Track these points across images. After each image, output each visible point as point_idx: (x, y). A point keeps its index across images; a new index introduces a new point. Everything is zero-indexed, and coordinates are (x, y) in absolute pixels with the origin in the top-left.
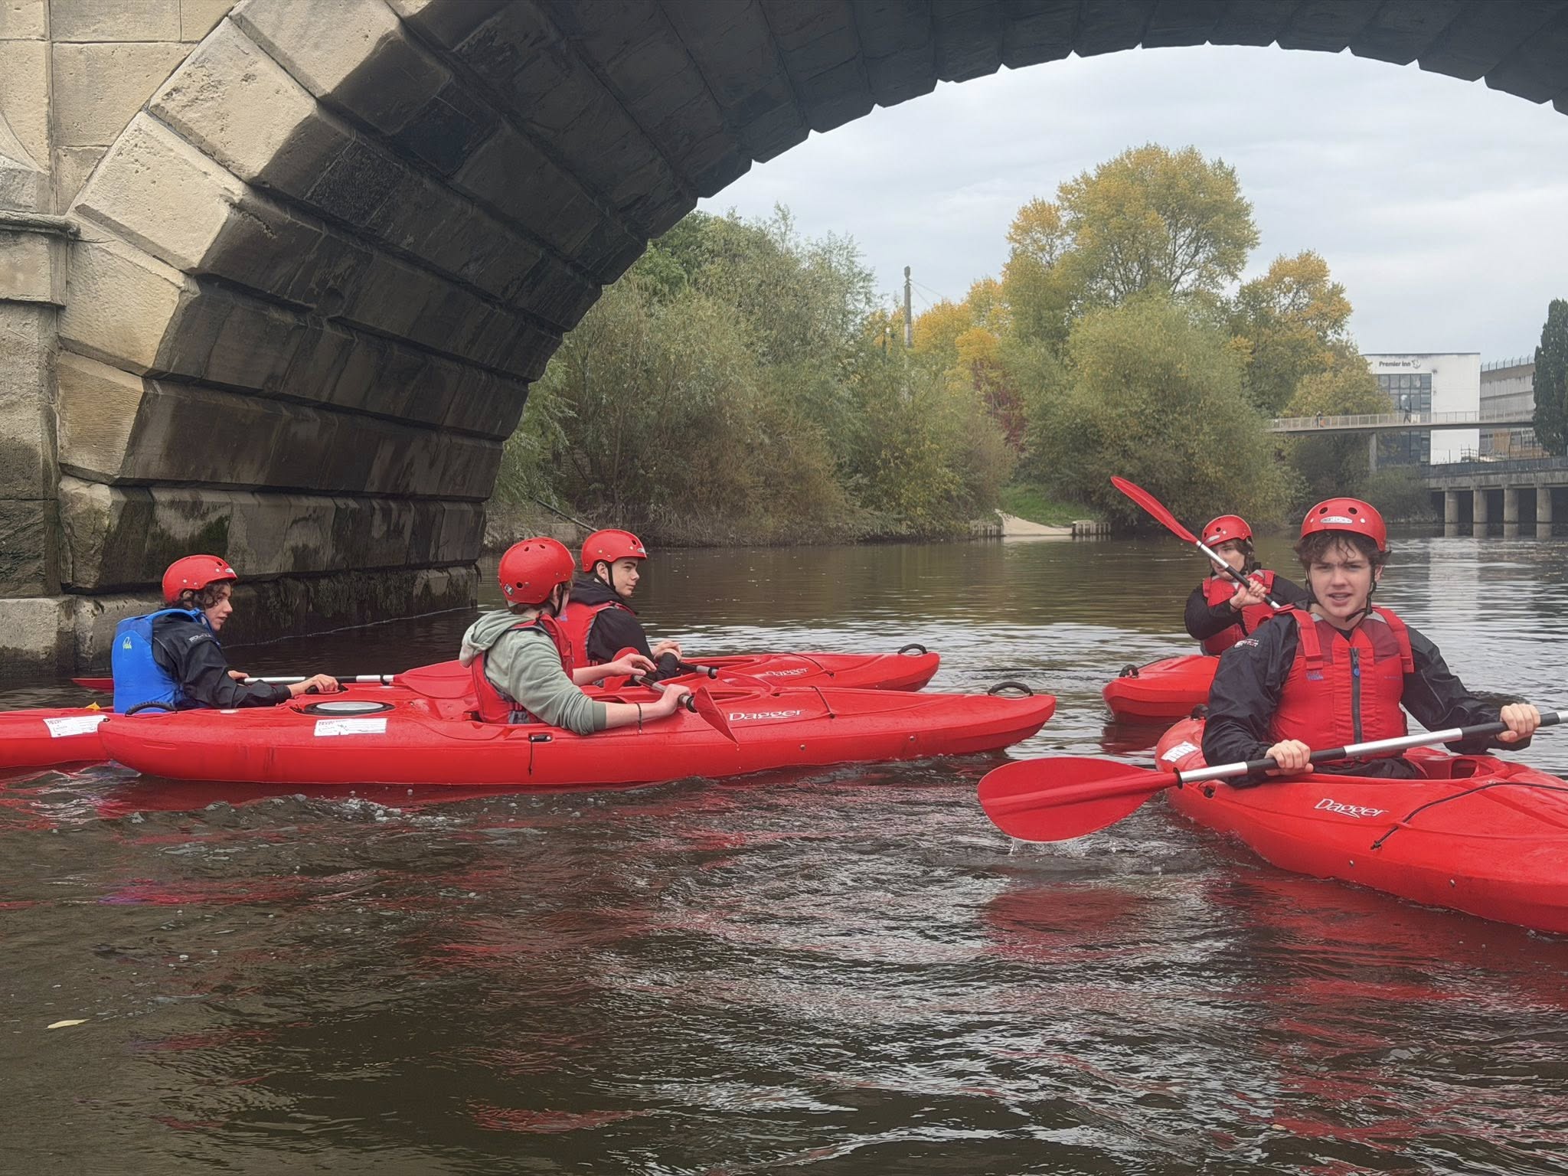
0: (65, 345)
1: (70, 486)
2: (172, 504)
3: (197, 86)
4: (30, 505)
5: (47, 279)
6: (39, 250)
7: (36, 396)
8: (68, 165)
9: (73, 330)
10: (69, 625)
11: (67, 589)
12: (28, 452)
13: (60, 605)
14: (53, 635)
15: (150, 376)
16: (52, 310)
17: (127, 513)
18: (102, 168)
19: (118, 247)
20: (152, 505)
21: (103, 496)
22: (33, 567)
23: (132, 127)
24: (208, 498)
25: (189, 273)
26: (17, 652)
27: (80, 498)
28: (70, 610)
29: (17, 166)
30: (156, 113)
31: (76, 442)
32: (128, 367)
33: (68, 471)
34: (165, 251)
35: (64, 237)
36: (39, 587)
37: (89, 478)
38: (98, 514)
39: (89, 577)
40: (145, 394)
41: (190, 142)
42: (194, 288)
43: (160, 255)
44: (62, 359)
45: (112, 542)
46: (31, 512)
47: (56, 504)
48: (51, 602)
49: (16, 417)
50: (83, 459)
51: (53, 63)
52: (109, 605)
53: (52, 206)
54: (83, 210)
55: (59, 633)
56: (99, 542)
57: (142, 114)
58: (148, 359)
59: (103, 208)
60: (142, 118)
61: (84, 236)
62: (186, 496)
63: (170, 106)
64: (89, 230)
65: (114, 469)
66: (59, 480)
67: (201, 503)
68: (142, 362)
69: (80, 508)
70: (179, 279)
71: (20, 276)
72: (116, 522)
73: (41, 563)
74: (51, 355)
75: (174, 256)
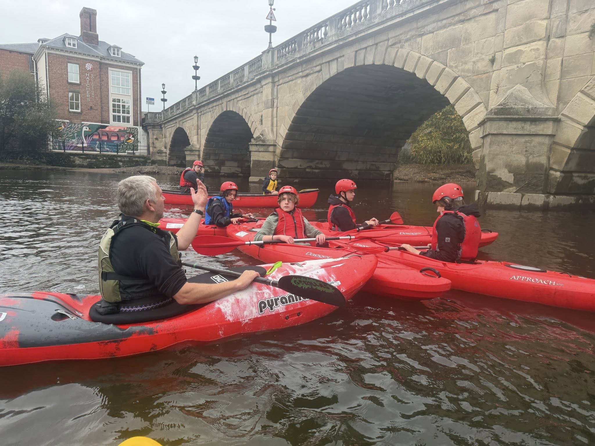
0: (555, 143)
1: (552, 172)
2: (578, 176)
3: (593, 85)
4: (542, 176)
5: (551, 130)
6: (550, 124)
7: (546, 154)
8: (561, 105)
9: (557, 140)
10: (547, 200)
11: (548, 193)
12: (542, 165)
13: (545, 196)
14: (543, 202)
15: (572, 149)
16: (552, 136)
17: (564, 178)
18: (568, 105)
19: (569, 122)
20: (572, 176)
21: (558, 174)
22: (540, 188)
23: (576, 95)
24: (589, 175)
25: (585, 126)
26: (534, 205)
27: (553, 174)
28: (548, 197)
29: (548, 107)
30: (582, 92)
31: (554, 163)
32: (568, 147)
33: (552, 169)
34: (580, 122)
35: (557, 121)
36: (541, 192)
37: (556, 171)
38: (557, 178)
39: (553, 191)
40: (570, 153)
41: (589, 97)
42: (586, 130)
43: (578, 123)
44: (554, 146)
45: (559, 184)
46: (541, 177)
47: (547, 176)
48: (543, 195)
49: (541, 158)
50: (555, 167)
51: (561, 84)
52: (557, 197)
53: (556, 114)
54: (563, 115)
55: (544, 202)
56: (556, 184)
57: (579, 93)
58: (572, 146)
59: (567, 113)
60: (579, 94)
61: (562, 120)
62: (583, 175)
63: (586, 90)
64: (563, 118)
65: (561, 169)
66: (549, 171)
67: (587, 176)
68: (571, 146)
69: (553, 176)
70: (582, 128)
71: (545, 129)
72: (561, 180)
73: (542, 187)
74: (551, 145)
75: (581, 123)
